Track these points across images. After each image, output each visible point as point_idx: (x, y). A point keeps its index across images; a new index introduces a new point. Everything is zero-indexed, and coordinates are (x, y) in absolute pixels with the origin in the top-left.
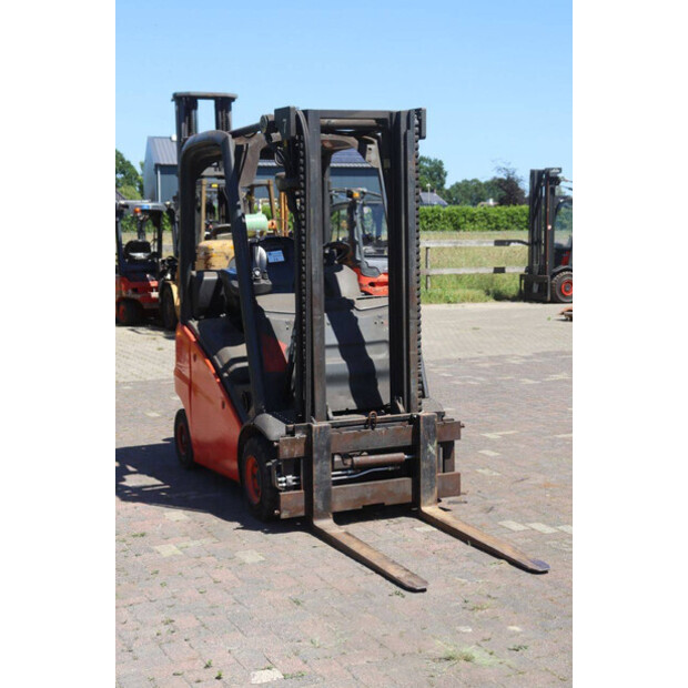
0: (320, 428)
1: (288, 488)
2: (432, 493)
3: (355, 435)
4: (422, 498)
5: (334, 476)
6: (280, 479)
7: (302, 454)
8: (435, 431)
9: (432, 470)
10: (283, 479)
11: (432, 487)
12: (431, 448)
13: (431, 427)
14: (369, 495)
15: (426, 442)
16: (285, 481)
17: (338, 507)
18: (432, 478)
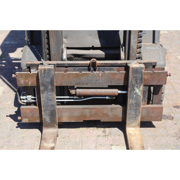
0: (45, 70)
1: (28, 104)
2: (136, 119)
3: (77, 76)
4: (128, 122)
5: (57, 99)
6: (22, 97)
7: (35, 84)
8: (141, 79)
9: (137, 105)
10: (24, 97)
11: (137, 116)
12: (137, 91)
13: (139, 76)
14: (88, 114)
15: (133, 86)
16: (26, 99)
17: (65, 120)
18: (136, 110)
